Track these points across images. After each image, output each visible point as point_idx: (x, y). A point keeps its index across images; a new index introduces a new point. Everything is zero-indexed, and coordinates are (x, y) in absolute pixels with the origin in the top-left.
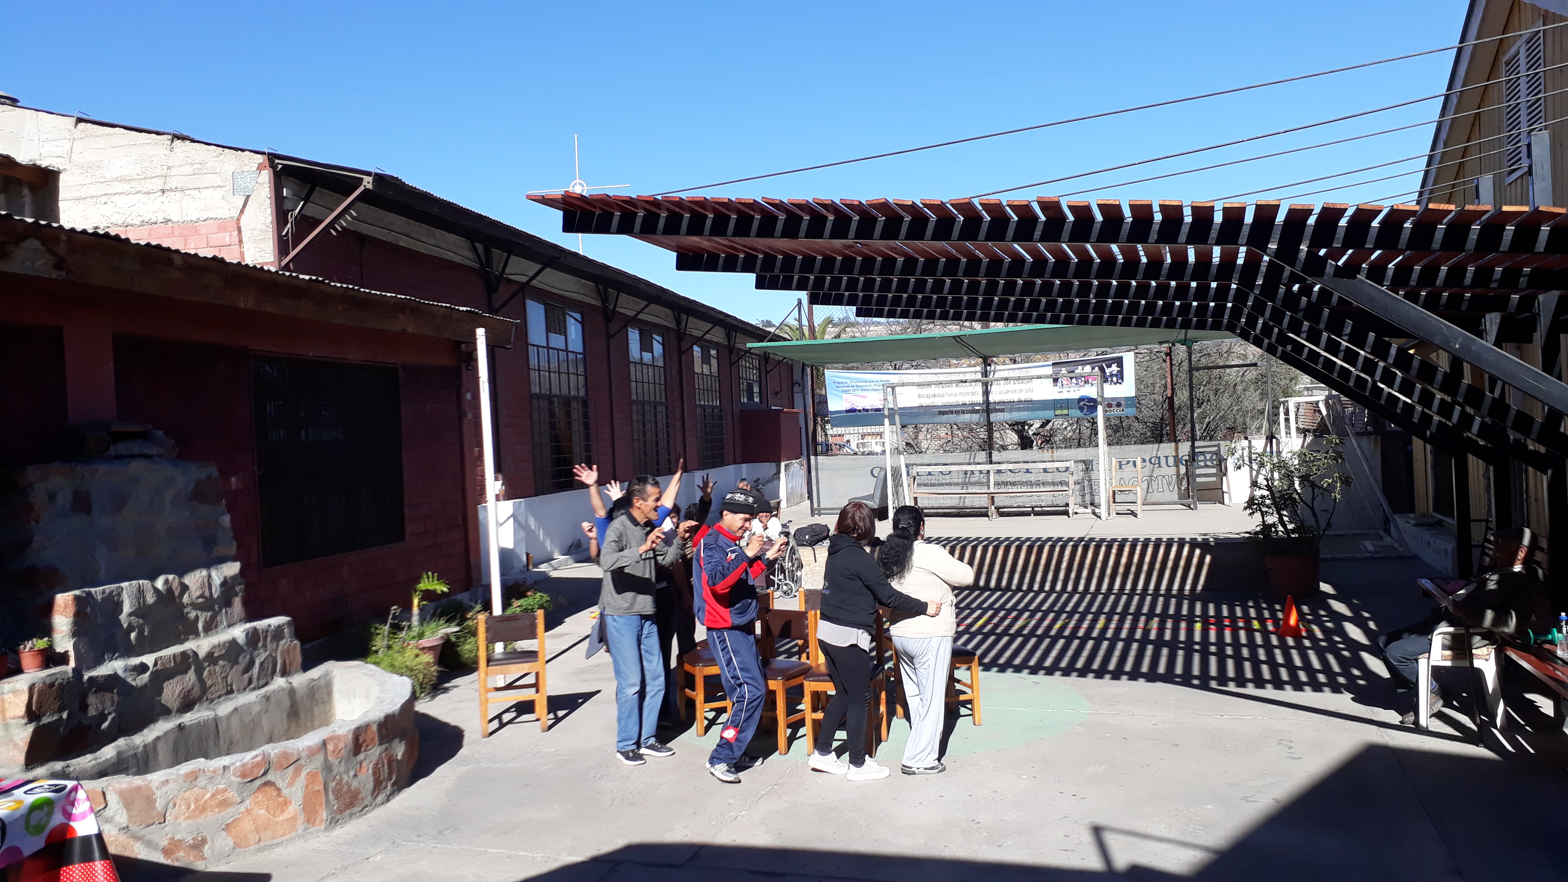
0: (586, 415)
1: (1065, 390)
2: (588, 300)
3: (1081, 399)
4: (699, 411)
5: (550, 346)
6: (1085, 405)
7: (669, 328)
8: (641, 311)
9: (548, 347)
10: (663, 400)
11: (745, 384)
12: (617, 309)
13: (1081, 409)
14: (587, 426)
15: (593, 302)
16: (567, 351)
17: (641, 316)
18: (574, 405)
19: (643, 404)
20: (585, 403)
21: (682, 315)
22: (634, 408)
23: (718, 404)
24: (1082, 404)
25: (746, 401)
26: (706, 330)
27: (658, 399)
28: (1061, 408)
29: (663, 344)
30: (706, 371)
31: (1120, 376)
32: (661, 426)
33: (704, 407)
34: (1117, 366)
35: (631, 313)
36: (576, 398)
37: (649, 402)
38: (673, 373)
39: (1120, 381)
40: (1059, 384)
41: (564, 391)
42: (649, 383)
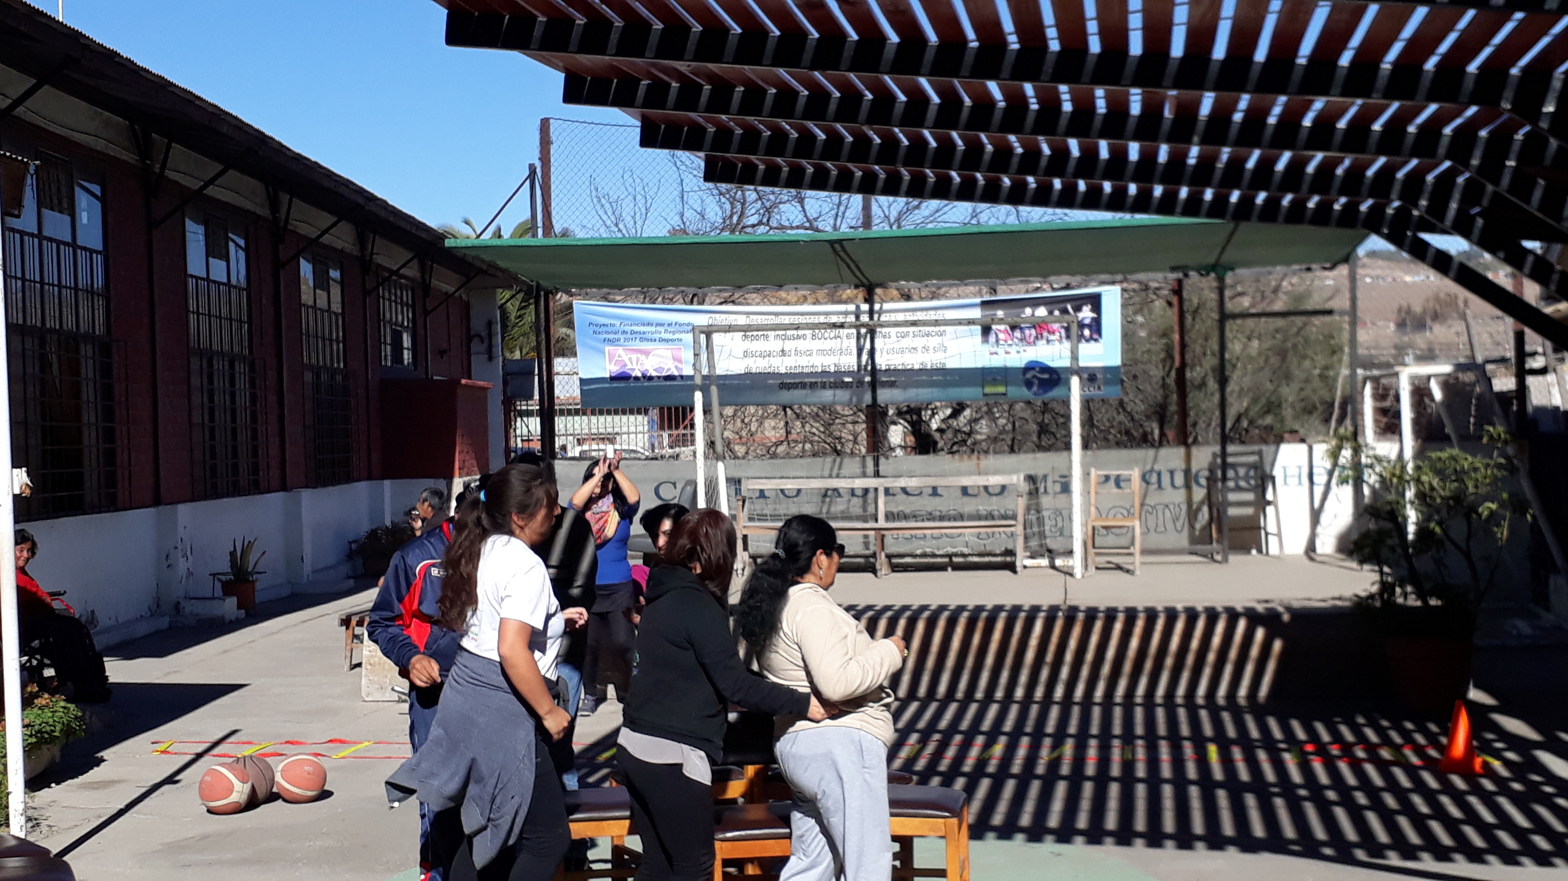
0: (106, 371)
1: (1001, 351)
2: (114, 151)
3: (1031, 367)
4: (308, 376)
5: (46, 233)
6: (1035, 376)
7: (259, 217)
8: (211, 182)
9: (40, 236)
10: (246, 352)
11: (388, 330)
12: (169, 174)
13: (1029, 384)
14: (107, 393)
15: (125, 156)
16: (73, 245)
17: (210, 191)
18: (87, 350)
19: (208, 356)
20: (105, 347)
21: (281, 194)
22: (195, 364)
23: (342, 366)
24: (1029, 375)
25: (389, 364)
26: (325, 226)
27: (236, 349)
28: (995, 382)
29: (246, 250)
30: (322, 303)
31: (1096, 327)
32: (243, 400)
33: (317, 372)
34: (1093, 310)
35: (194, 184)
36: (89, 337)
37: (222, 354)
38: (264, 302)
39: (1095, 336)
40: (992, 338)
41: (69, 323)
42: (220, 318)
